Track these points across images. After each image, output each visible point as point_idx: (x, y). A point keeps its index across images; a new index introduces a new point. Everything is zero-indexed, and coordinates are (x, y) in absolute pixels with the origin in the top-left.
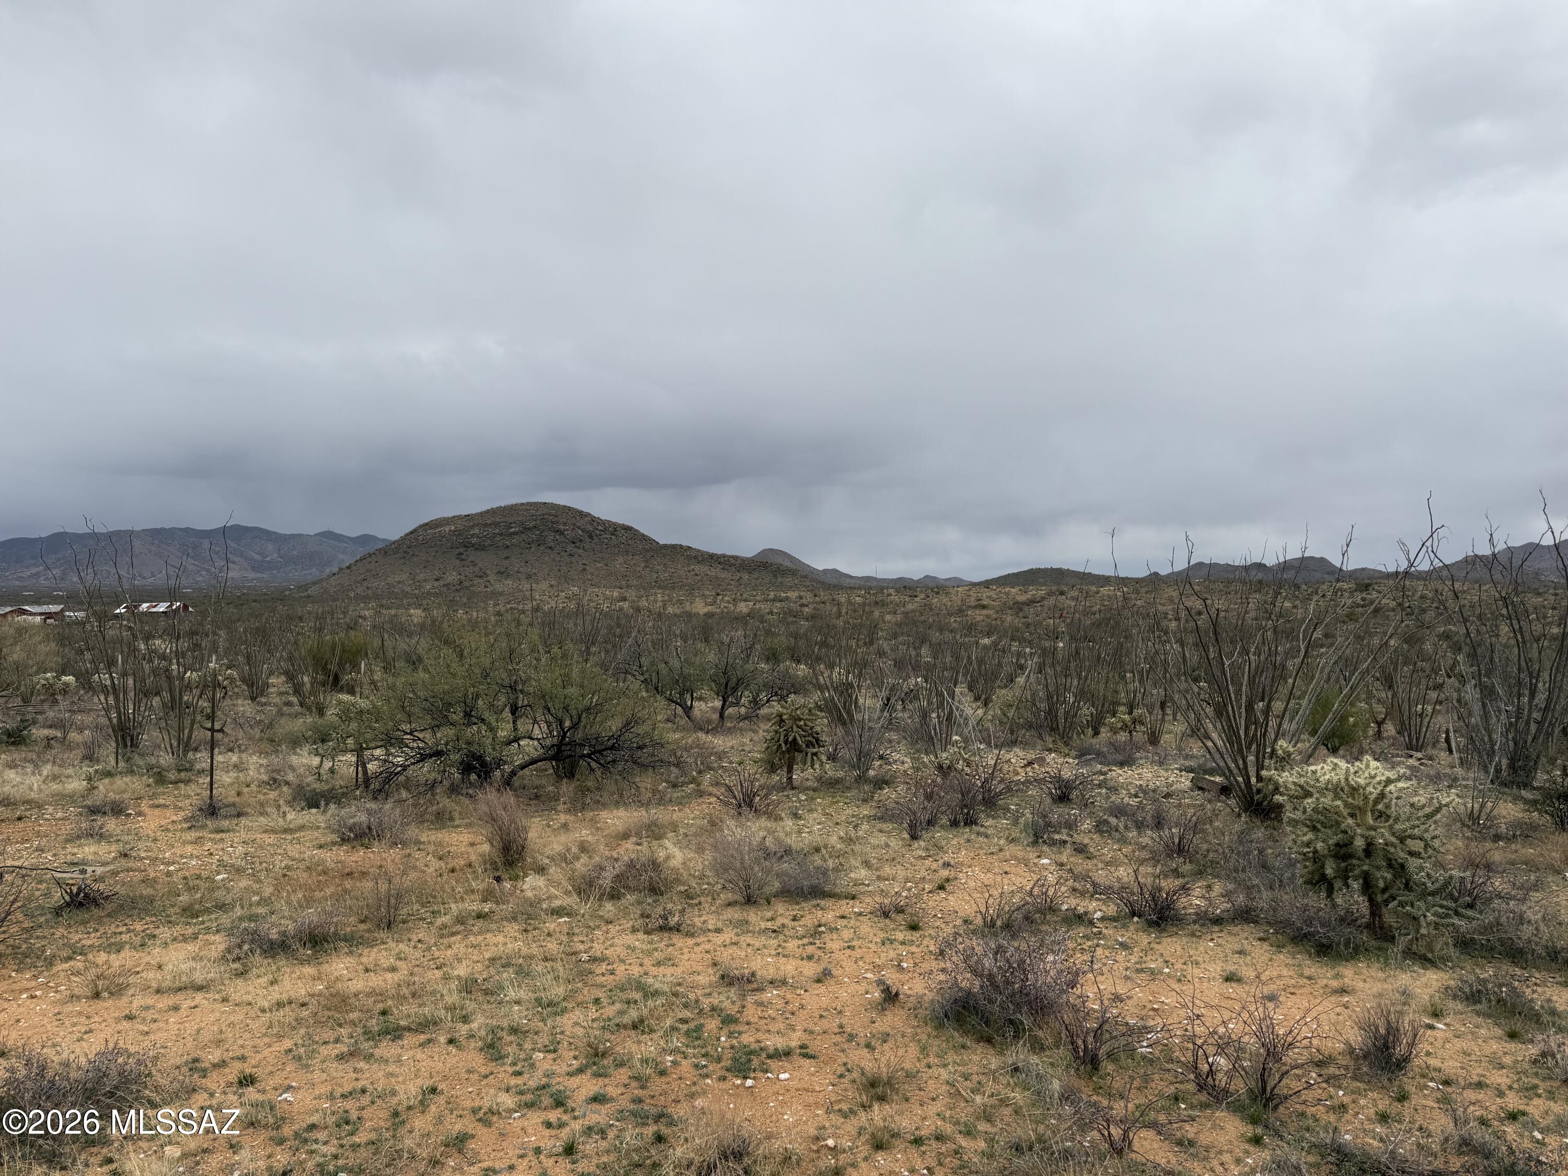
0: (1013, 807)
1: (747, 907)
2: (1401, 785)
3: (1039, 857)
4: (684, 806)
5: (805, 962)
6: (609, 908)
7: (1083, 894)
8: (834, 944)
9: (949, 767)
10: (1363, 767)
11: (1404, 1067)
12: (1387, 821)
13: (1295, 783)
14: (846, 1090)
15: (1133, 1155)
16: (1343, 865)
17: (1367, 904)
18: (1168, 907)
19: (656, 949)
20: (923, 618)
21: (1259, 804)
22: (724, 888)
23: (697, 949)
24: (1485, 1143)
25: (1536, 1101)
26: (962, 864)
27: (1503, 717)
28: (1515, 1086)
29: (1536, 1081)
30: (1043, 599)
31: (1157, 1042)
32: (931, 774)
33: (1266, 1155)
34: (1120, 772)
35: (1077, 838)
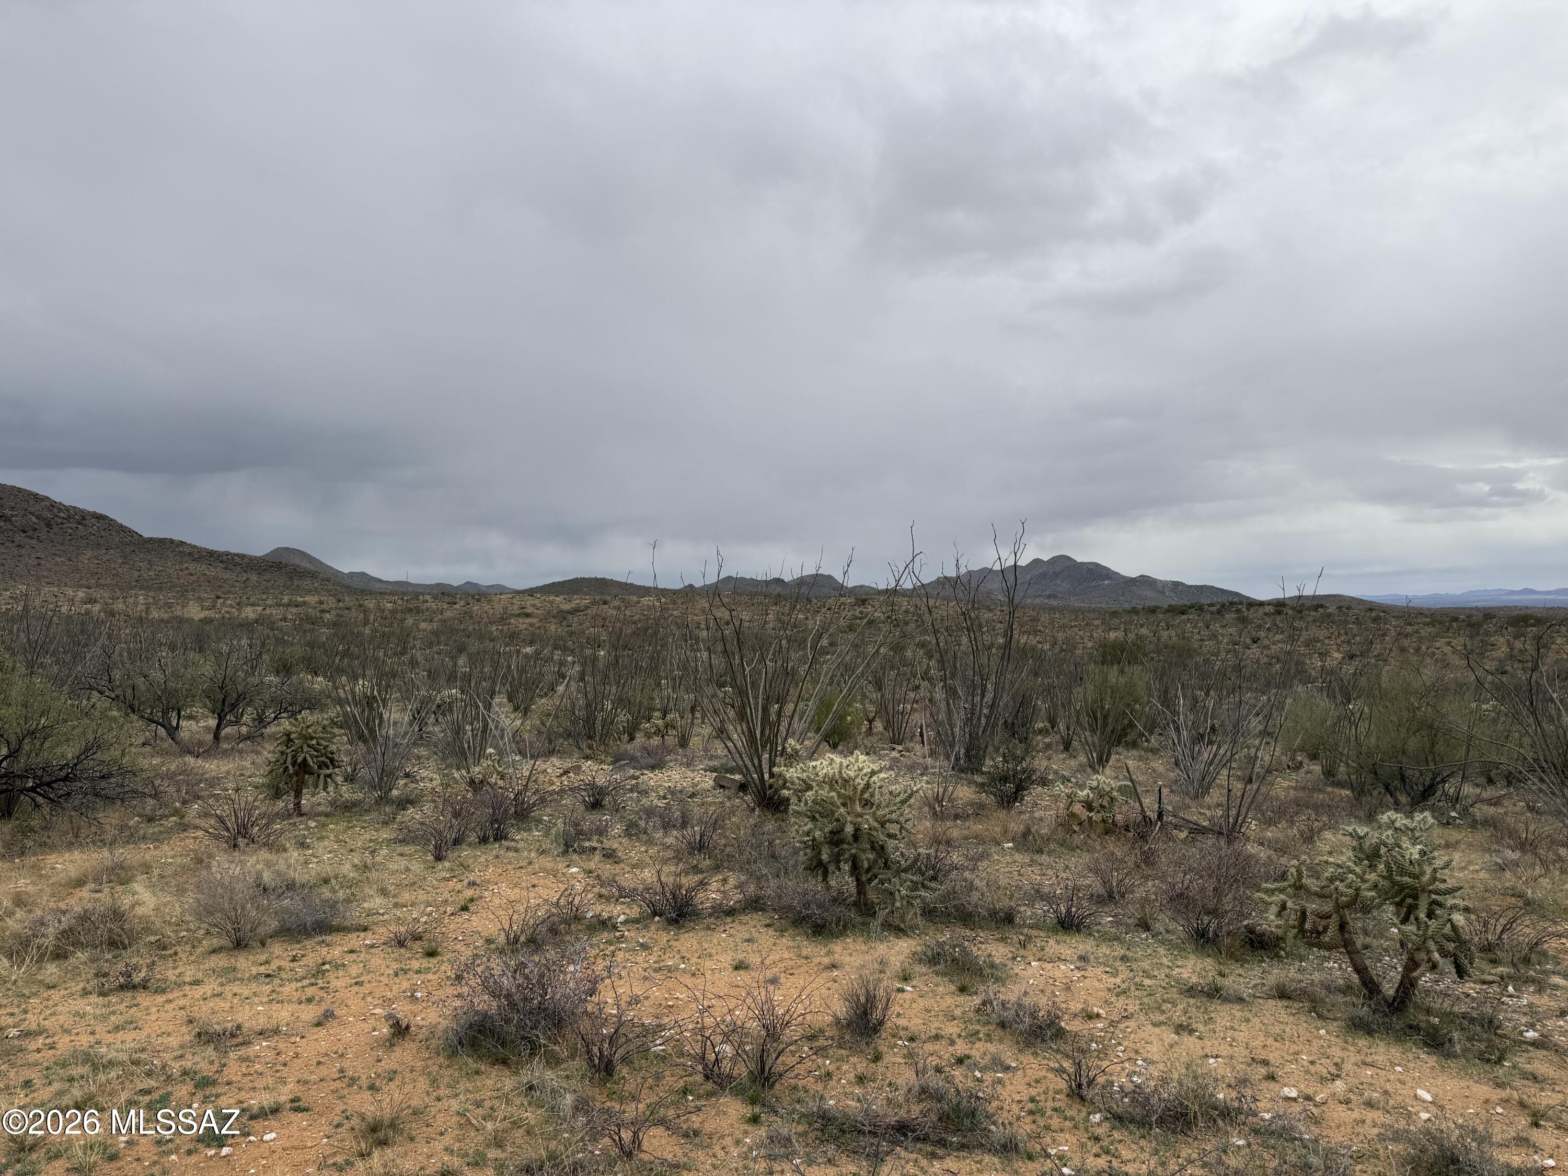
0: (545, 818)
1: (236, 953)
2: (882, 775)
3: (568, 866)
4: (162, 843)
5: (303, 1006)
6: (51, 970)
7: (608, 899)
8: (338, 981)
9: (482, 782)
10: (853, 760)
11: (879, 1030)
12: (871, 808)
13: (799, 778)
14: (343, 1140)
15: (642, 1156)
16: (836, 850)
17: (855, 883)
18: (688, 904)
19: (114, 1013)
20: (462, 627)
21: (771, 798)
22: (208, 933)
23: (168, 1007)
24: (938, 1089)
25: (979, 1045)
26: (489, 882)
27: (962, 713)
28: (963, 1034)
29: (978, 1027)
30: (587, 607)
31: (671, 1038)
32: (462, 791)
33: (762, 1132)
34: (651, 775)
35: (607, 844)
